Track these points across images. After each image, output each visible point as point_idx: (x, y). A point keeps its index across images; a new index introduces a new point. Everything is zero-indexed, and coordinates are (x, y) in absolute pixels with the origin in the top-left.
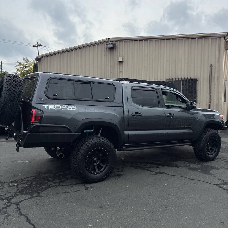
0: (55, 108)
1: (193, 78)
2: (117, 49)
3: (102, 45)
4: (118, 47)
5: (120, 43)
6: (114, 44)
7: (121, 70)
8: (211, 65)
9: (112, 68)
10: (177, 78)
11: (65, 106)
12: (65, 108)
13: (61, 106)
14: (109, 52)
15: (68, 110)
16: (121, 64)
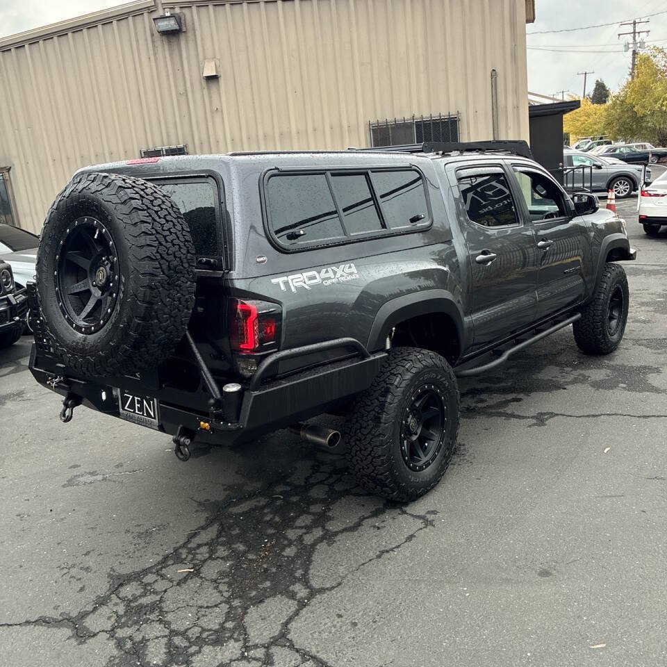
0: (305, 283)
1: (448, 114)
2: (190, 34)
3: (134, 21)
4: (194, 29)
5: (198, 13)
6: (180, 19)
7: (216, 104)
8: (493, 70)
9: (183, 99)
10: (399, 118)
11: (329, 269)
12: (330, 278)
13: (319, 272)
14: (166, 47)
15: (339, 283)
16: (213, 86)
